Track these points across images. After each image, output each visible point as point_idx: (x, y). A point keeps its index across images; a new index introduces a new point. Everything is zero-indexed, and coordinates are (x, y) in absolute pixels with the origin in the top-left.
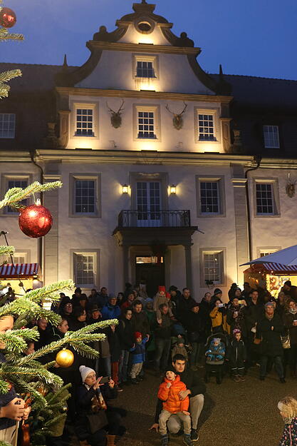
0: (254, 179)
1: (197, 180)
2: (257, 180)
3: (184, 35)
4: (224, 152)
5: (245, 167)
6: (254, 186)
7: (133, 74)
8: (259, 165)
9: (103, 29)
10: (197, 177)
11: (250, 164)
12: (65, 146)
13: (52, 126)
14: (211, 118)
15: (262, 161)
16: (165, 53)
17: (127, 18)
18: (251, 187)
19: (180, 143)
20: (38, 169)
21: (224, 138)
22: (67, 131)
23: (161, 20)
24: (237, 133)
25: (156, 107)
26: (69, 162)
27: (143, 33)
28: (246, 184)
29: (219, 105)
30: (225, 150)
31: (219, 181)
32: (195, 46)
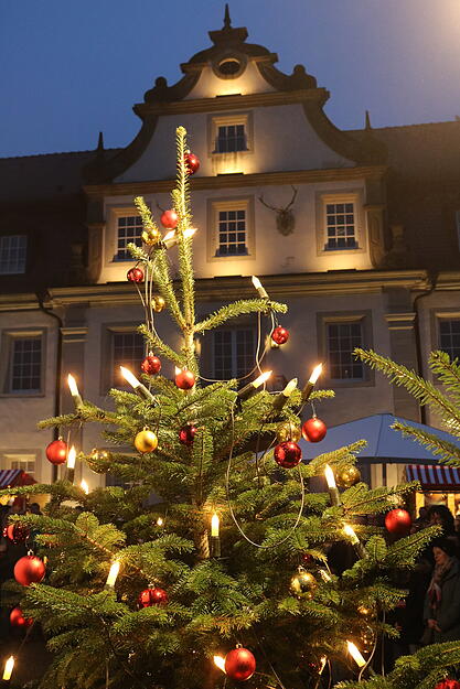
0: (432, 312)
1: (318, 322)
2: (439, 315)
3: (299, 69)
4: (371, 267)
5: (412, 291)
6: (432, 325)
7: (209, 149)
8: (434, 286)
9: (161, 81)
10: (320, 315)
11: (423, 286)
12: (97, 279)
13: (78, 249)
14: (350, 208)
15: (439, 279)
16: (265, 105)
17: (200, 59)
18: (426, 328)
19: (289, 258)
20: (54, 320)
21: (371, 241)
22: (100, 256)
23: (258, 51)
24: (397, 231)
25: (247, 201)
26: (101, 305)
27: (226, 78)
28: (416, 323)
29: (361, 184)
30: (374, 263)
31: (361, 320)
32: (318, 86)
